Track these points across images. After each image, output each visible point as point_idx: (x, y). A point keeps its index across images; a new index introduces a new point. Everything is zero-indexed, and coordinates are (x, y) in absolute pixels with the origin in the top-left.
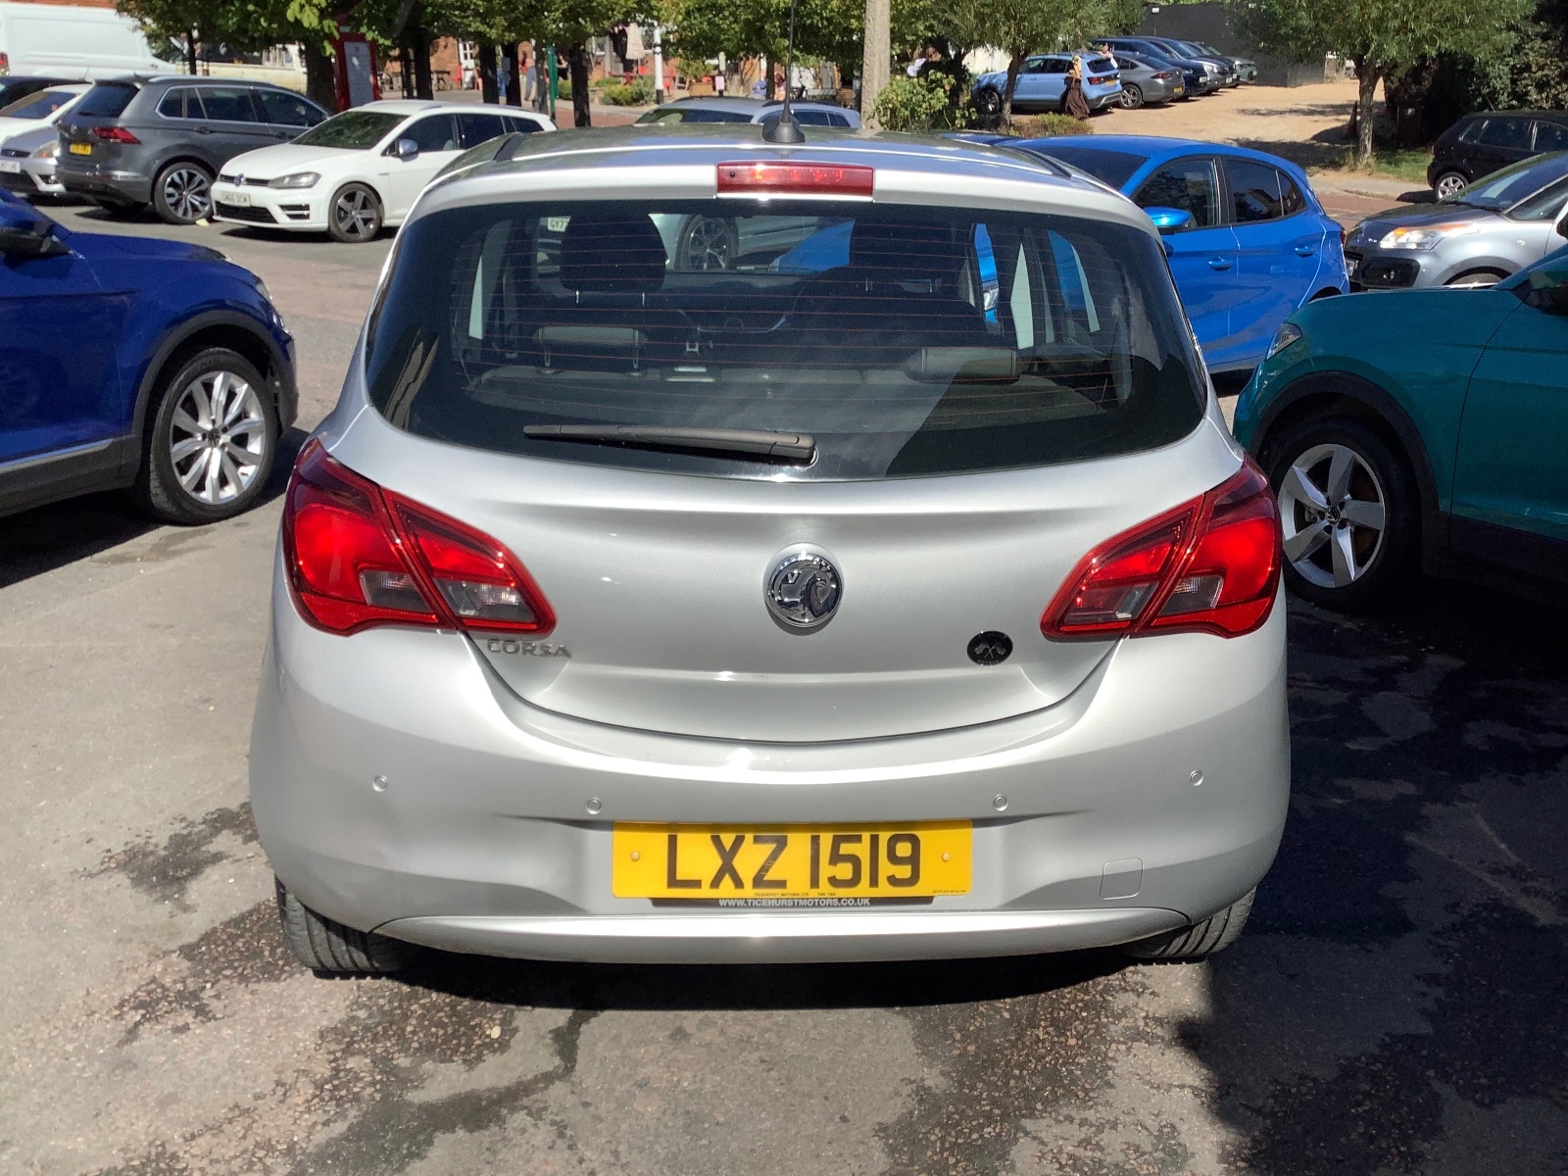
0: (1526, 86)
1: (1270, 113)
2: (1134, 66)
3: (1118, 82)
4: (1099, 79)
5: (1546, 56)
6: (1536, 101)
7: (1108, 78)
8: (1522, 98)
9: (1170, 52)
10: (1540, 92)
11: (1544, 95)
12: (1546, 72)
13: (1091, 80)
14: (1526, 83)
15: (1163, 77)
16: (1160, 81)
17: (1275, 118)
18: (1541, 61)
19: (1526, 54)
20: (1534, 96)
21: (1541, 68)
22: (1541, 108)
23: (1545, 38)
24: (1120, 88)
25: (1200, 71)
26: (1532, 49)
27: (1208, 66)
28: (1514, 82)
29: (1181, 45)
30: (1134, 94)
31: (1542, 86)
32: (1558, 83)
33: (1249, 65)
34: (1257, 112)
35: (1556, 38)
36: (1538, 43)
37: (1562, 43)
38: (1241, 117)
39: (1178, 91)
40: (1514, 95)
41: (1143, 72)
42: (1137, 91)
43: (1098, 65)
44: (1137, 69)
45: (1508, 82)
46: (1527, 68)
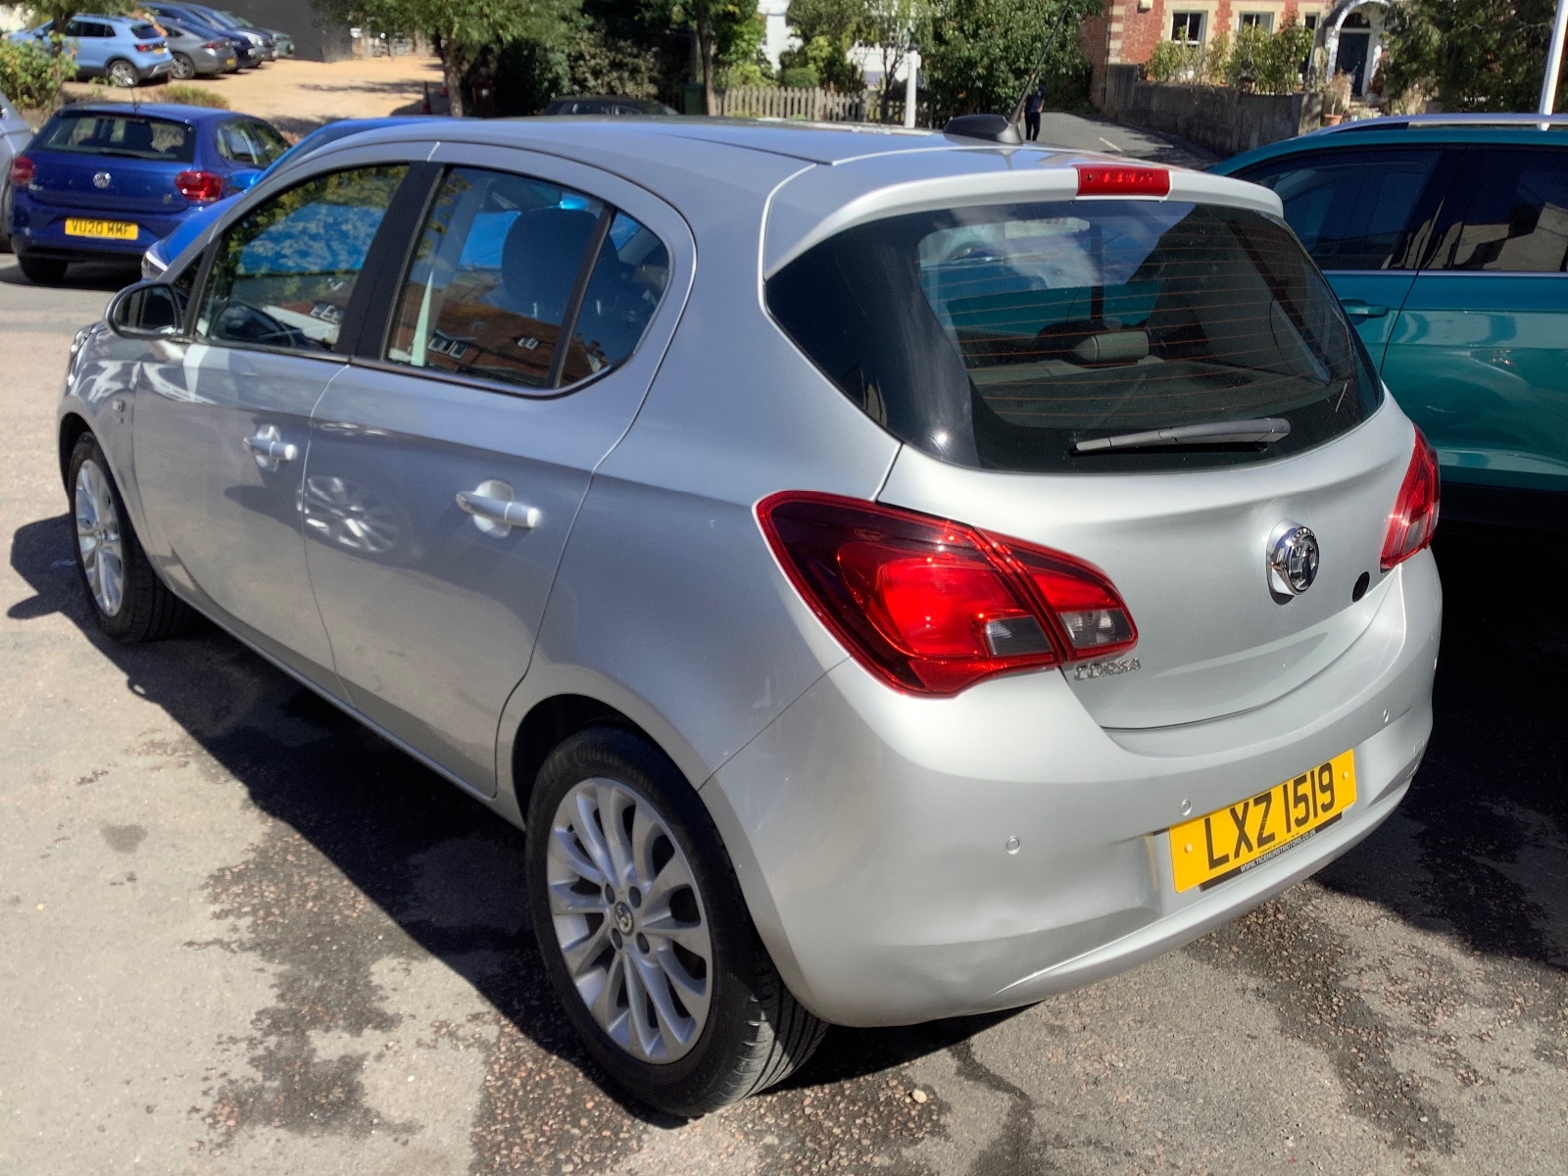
0: (584, 73)
1: (332, 89)
2: (178, 34)
3: (166, 50)
4: (147, 46)
5: (596, 46)
6: (594, 87)
7: (157, 46)
8: (582, 83)
9: (208, 22)
10: (596, 79)
11: (599, 82)
12: (598, 61)
13: (138, 48)
14: (583, 71)
15: (213, 47)
16: (211, 52)
17: (341, 94)
18: (592, 50)
19: (578, 44)
20: (591, 83)
21: (593, 57)
22: (598, 93)
23: (591, 29)
24: (169, 57)
25: (246, 43)
26: (581, 39)
27: (253, 38)
28: (572, 68)
29: (217, 14)
30: (185, 64)
31: (597, 73)
32: (609, 72)
33: (285, 39)
34: (316, 88)
35: (599, 31)
36: (586, 35)
37: (606, 35)
38: (303, 92)
39: (231, 63)
40: (574, 80)
41: (191, 42)
42: (186, 60)
43: (144, 31)
44: (180, 38)
45: (567, 69)
46: (581, 56)
